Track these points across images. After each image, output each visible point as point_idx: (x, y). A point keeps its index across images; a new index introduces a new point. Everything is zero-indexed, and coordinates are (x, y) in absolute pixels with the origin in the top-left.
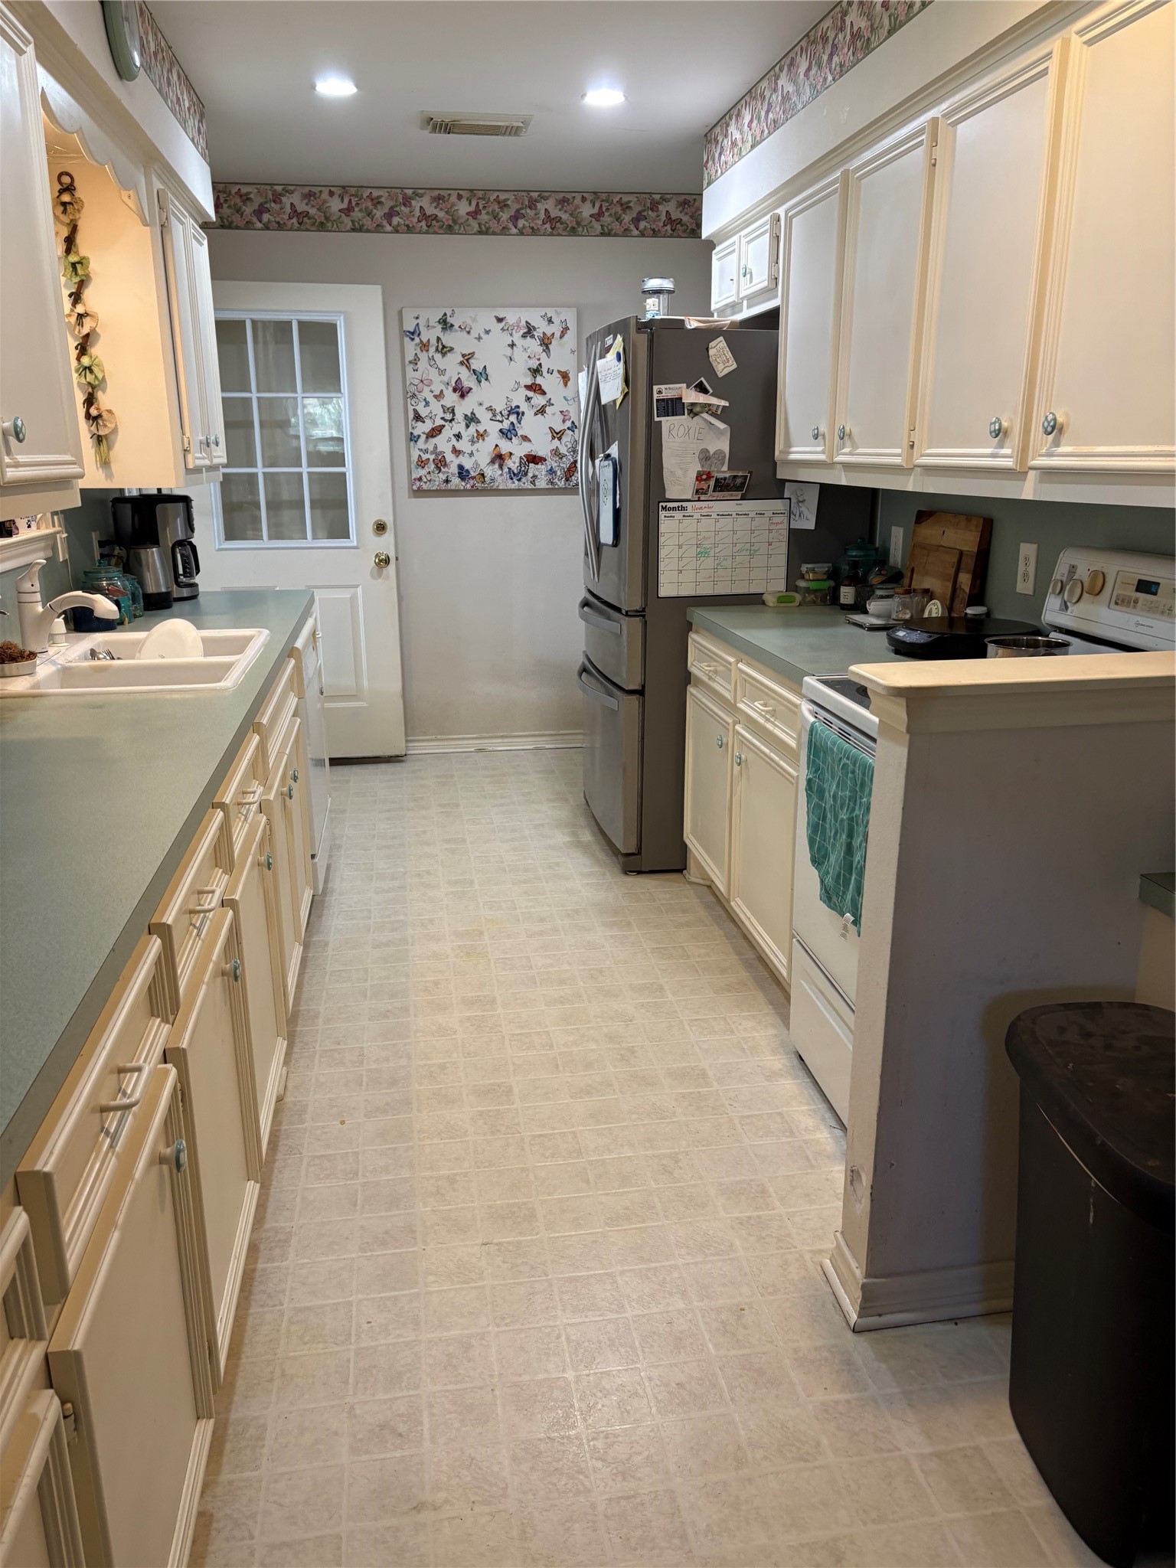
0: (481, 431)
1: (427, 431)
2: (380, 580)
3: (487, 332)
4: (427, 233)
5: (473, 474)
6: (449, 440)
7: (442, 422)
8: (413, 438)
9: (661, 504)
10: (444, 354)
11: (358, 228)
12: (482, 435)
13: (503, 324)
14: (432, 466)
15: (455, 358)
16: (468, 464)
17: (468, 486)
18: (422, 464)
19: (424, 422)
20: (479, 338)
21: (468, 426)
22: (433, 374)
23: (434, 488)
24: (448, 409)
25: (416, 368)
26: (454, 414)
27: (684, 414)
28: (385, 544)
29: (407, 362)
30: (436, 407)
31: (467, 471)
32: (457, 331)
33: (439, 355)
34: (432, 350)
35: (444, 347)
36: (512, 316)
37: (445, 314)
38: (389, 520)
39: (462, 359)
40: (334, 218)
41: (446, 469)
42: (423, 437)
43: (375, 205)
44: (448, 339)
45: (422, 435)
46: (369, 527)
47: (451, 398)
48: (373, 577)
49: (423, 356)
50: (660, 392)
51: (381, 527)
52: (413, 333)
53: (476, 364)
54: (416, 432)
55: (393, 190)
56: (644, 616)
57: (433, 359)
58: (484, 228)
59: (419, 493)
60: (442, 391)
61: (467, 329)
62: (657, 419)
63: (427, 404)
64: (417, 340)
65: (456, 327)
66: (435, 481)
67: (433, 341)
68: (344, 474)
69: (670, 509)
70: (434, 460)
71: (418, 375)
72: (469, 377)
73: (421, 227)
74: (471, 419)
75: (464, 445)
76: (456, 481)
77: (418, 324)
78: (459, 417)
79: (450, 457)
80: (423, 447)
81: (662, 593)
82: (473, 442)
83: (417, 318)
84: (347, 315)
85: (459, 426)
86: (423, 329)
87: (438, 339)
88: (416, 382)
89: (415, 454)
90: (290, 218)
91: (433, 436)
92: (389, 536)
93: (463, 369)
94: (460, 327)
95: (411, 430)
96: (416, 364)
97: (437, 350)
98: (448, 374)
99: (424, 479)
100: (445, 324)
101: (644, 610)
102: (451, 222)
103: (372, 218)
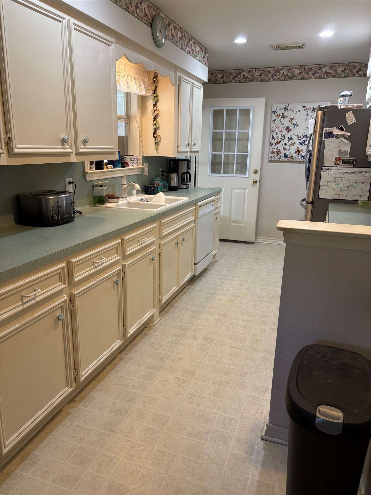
0: (293, 143)
1: (276, 142)
2: (253, 188)
3: (299, 111)
5: (289, 156)
6: (282, 145)
7: (281, 140)
8: (271, 144)
9: (322, 167)
10: (284, 118)
11: (262, 81)
12: (293, 144)
13: (304, 108)
14: (276, 153)
15: (288, 119)
16: (287, 153)
17: (287, 160)
18: (273, 152)
19: (275, 140)
20: (296, 113)
21: (289, 141)
22: (280, 125)
23: (276, 160)
24: (283, 135)
25: (274, 123)
26: (285, 137)
27: (334, 138)
28: (257, 177)
29: (272, 121)
30: (279, 135)
31: (287, 155)
32: (289, 111)
33: (283, 119)
34: (280, 117)
35: (284, 116)
36: (308, 106)
37: (286, 106)
38: (259, 169)
39: (290, 120)
40: (255, 78)
41: (280, 154)
42: (274, 144)
43: (269, 73)
44: (286, 114)
45: (274, 143)
46: (253, 171)
47: (285, 132)
48: (252, 187)
49: (277, 119)
50: (326, 130)
51: (256, 172)
52: (275, 112)
53: (294, 122)
54: (272, 143)
55: (275, 68)
56: (313, 204)
57: (280, 120)
58: (303, 77)
59: (271, 161)
60: (282, 130)
61: (293, 110)
62: (324, 139)
63: (277, 134)
64: (276, 114)
65: (289, 110)
66: (276, 158)
67: (281, 114)
68: (247, 155)
69: (326, 169)
70: (277, 151)
71: (275, 125)
72: (291, 125)
73: (282, 78)
74: (290, 139)
75: (287, 147)
76: (283, 158)
77: (277, 109)
78: (287, 138)
79: (282, 150)
80: (274, 147)
81: (320, 197)
82: (290, 146)
83: (277, 107)
84: (254, 107)
85: (286, 141)
86: (278, 111)
87: (283, 113)
88: (274, 127)
89: (271, 149)
90: (243, 79)
91: (277, 144)
92: (258, 175)
93: (290, 123)
94: (290, 110)
95: (270, 142)
96: (275, 121)
97: (282, 117)
98: (284, 125)
99: (273, 157)
100: (286, 109)
101: (313, 202)
102: (292, 76)
103: (267, 77)
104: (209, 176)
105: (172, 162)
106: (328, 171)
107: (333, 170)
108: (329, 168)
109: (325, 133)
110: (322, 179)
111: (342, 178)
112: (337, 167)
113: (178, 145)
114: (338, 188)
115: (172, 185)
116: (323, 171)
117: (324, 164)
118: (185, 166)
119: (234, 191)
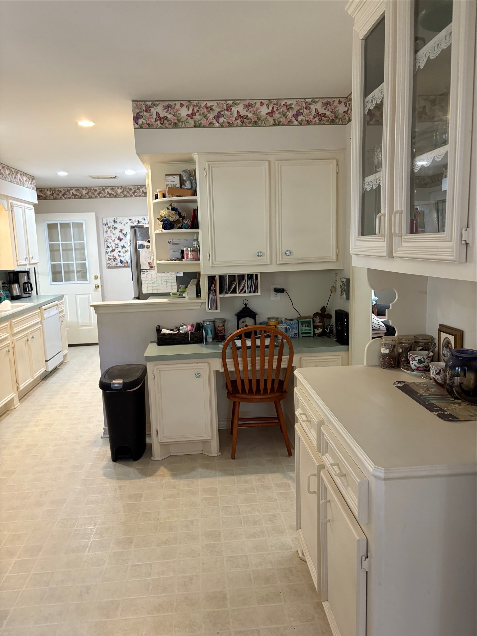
0: (126, 250)
1: (111, 250)
2: (96, 292)
3: (127, 223)
4: (109, 198)
6: (117, 253)
7: (115, 248)
8: (107, 253)
9: (141, 270)
10: (115, 230)
11: (90, 198)
13: (131, 221)
14: (112, 260)
15: (118, 230)
16: (123, 259)
17: (123, 265)
19: (110, 248)
20: (125, 225)
21: (122, 249)
22: (112, 235)
23: (113, 266)
24: (117, 244)
25: (107, 234)
26: (118, 246)
27: (145, 248)
28: (98, 282)
30: (113, 244)
31: (123, 261)
34: (111, 228)
35: (115, 228)
36: (133, 219)
37: (115, 219)
38: (99, 275)
40: (84, 195)
41: (117, 261)
42: (110, 252)
43: (95, 192)
44: (116, 225)
46: (93, 277)
47: (117, 241)
48: (94, 291)
49: (109, 230)
51: (96, 278)
52: (106, 224)
53: (124, 232)
54: (107, 251)
55: (100, 187)
57: (112, 231)
58: (125, 196)
59: (109, 267)
60: (114, 240)
62: (138, 249)
63: (110, 243)
64: (107, 226)
65: (118, 222)
67: (112, 226)
68: (86, 263)
70: (113, 258)
72: (122, 235)
73: (108, 196)
74: (123, 247)
75: (121, 254)
76: (119, 264)
77: (107, 222)
78: (120, 246)
79: (117, 257)
81: (143, 292)
82: (124, 253)
83: (107, 220)
84: (85, 220)
85: (120, 249)
86: (108, 223)
87: (113, 225)
88: (107, 237)
89: (108, 257)
90: (72, 196)
91: (112, 252)
92: (99, 280)
93: (120, 233)
95: (106, 250)
97: (113, 228)
98: (116, 235)
99: (110, 264)
100: (115, 221)
101: (139, 297)
102: (116, 195)
103: (94, 195)
104: (50, 285)
105: (12, 275)
106: (146, 273)
107: (149, 271)
108: (146, 270)
109: (138, 245)
110: (142, 279)
111: (157, 277)
112: (151, 269)
113: (17, 259)
114: (155, 285)
115: (15, 294)
116: (142, 273)
117: (142, 268)
118: (26, 277)
119: (78, 297)
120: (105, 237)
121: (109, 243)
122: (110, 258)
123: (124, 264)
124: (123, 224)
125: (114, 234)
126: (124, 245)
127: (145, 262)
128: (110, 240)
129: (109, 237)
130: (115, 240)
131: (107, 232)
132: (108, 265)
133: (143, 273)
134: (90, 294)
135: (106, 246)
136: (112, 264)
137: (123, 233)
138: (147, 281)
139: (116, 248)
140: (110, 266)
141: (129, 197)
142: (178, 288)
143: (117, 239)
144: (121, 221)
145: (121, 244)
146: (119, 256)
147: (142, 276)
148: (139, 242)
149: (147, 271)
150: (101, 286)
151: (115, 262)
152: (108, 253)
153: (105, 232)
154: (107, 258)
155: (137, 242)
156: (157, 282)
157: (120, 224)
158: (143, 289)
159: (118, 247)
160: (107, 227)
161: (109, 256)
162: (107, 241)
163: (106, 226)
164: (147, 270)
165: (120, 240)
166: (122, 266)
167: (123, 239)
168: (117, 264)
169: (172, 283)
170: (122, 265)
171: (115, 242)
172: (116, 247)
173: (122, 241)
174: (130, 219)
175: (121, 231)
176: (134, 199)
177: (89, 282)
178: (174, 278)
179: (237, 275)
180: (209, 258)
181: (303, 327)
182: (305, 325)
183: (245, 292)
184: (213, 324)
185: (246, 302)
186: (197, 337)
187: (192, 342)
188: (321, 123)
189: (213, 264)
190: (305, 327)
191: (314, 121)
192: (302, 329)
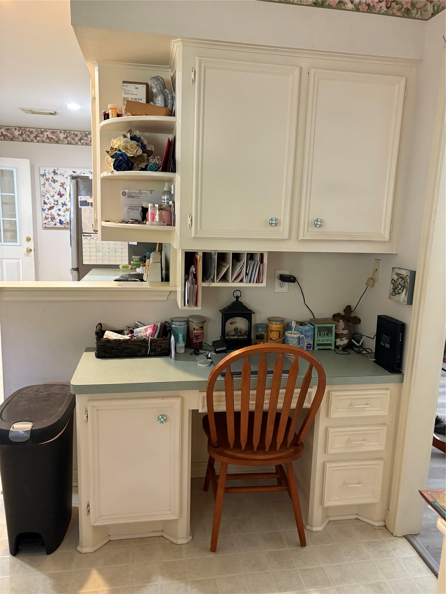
0: (68, 209)
2: (28, 257)
4: (49, 143)
6: (56, 211)
9: (82, 234)
11: (24, 140)
14: (50, 219)
15: (58, 184)
16: (63, 219)
18: (46, 218)
19: (47, 205)
21: (63, 207)
22: (51, 189)
23: (51, 227)
24: (56, 201)
25: (44, 187)
27: (89, 206)
28: (31, 245)
30: (51, 200)
31: (63, 221)
32: (59, 175)
33: (53, 183)
35: (54, 180)
37: (55, 170)
38: (32, 237)
39: (61, 184)
40: (16, 137)
41: (55, 221)
42: (47, 210)
43: (31, 134)
44: (56, 178)
46: (25, 239)
47: (57, 197)
49: (47, 183)
51: (28, 240)
52: (43, 175)
54: (44, 208)
55: (37, 129)
58: (69, 142)
59: (46, 228)
62: (80, 207)
64: (45, 177)
66: (51, 224)
68: (16, 221)
70: (51, 217)
72: (63, 190)
73: (47, 141)
74: (64, 204)
75: (61, 213)
76: (58, 225)
77: (45, 172)
78: (60, 203)
79: (56, 216)
81: (84, 263)
82: (65, 212)
83: (45, 170)
84: (17, 168)
85: (60, 207)
86: (47, 174)
87: (52, 178)
88: (44, 191)
91: (50, 209)
92: (32, 243)
93: (61, 188)
95: (42, 207)
98: (56, 189)
100: (55, 173)
101: (78, 268)
102: (57, 140)
103: (30, 138)
106: (89, 238)
107: (93, 236)
108: (89, 234)
109: (80, 201)
110: (83, 246)
111: (103, 244)
114: (100, 254)
116: (83, 237)
117: (83, 231)
119: (4, 261)
120: (42, 191)
121: (47, 198)
122: (47, 216)
123: (64, 225)
124: (65, 176)
125: (54, 189)
126: (65, 202)
127: (88, 224)
128: (48, 195)
129: (47, 191)
130: (55, 195)
131: (44, 184)
132: (45, 225)
133: (85, 237)
134: (20, 259)
135: (43, 202)
136: (49, 224)
137: (65, 187)
138: (90, 248)
139: (55, 206)
140: (47, 226)
141: (74, 145)
142: (130, 259)
143: (57, 194)
144: (63, 172)
145: (61, 200)
146: (59, 215)
147: (83, 242)
148: (81, 197)
149: (90, 236)
150: (35, 250)
151: (53, 222)
152: (44, 211)
153: (42, 185)
154: (44, 216)
155: (79, 197)
156: (103, 250)
157: (62, 176)
158: (84, 258)
159: (57, 205)
160: (45, 179)
161: (46, 214)
162: (44, 196)
163: (43, 177)
164: (91, 234)
165: (61, 195)
166: (62, 228)
167: (64, 194)
168: (55, 225)
169: (122, 253)
170: (61, 225)
171: (54, 198)
172: (55, 204)
173: (62, 197)
174: (74, 171)
175: (63, 185)
176: (79, 147)
177: (19, 244)
178: (126, 247)
179: (232, 253)
180: (190, 223)
181: (320, 335)
182: (324, 333)
183: (241, 281)
184: (186, 326)
185: (238, 294)
186: (161, 346)
187: (153, 353)
188: (390, 12)
189: (196, 232)
190: (324, 335)
191: (379, 6)
192: (319, 338)
